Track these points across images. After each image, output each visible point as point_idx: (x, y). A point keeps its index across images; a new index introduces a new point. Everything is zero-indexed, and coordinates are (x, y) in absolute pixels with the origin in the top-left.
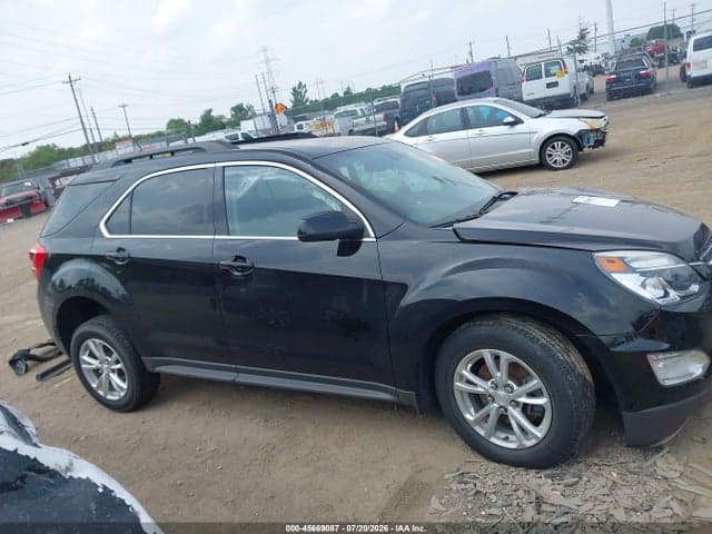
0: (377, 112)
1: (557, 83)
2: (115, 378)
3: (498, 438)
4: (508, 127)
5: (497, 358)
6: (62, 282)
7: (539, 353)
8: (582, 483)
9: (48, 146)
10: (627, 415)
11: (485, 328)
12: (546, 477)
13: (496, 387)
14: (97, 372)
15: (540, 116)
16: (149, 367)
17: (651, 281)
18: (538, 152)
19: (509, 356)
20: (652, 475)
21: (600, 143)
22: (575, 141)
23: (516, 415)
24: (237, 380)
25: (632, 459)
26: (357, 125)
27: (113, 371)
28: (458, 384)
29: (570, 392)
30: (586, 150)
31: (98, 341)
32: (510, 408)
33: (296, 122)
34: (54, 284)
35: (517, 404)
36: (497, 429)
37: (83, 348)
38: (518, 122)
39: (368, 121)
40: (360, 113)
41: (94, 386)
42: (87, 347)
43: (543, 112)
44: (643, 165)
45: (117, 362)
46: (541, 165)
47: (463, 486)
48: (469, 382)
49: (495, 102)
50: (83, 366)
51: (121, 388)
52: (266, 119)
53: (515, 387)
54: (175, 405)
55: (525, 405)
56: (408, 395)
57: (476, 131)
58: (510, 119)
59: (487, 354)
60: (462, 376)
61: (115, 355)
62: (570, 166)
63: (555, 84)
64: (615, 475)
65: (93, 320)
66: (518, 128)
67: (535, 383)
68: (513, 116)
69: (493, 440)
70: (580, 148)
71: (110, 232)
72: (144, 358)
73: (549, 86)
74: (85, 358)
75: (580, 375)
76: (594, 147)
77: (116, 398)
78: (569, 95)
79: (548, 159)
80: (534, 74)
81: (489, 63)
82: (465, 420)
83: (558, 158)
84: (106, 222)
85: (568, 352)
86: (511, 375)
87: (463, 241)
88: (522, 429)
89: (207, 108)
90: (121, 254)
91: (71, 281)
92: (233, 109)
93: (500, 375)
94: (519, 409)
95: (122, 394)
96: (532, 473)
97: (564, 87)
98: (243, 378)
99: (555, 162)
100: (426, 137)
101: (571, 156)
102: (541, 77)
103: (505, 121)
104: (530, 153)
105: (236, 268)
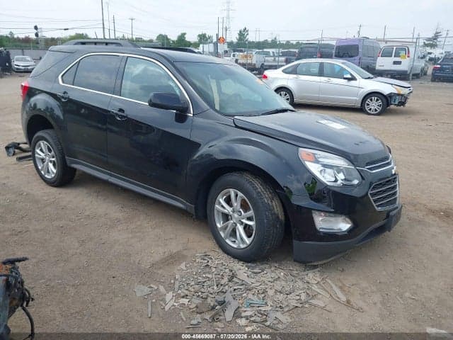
0: (283, 56)
1: (401, 62)
2: (51, 165)
3: (230, 240)
4: (346, 81)
5: (237, 195)
6: (35, 105)
7: (255, 196)
8: (262, 273)
9: (83, 34)
10: (295, 243)
11: (234, 177)
12: (246, 266)
13: (234, 211)
14: (43, 160)
15: (369, 78)
16: (68, 162)
17: (328, 170)
18: (361, 101)
19: (242, 195)
20: (302, 279)
21: (402, 103)
22: (386, 100)
23: (240, 229)
24: (110, 180)
25: (296, 269)
26: (268, 61)
27: (51, 162)
28: (217, 206)
29: (266, 221)
30: (392, 107)
31: (45, 142)
32: (238, 225)
33: (234, 52)
34: (31, 105)
35: (242, 223)
36: (231, 235)
37: (38, 144)
38: (353, 79)
39: (274, 60)
40: (271, 54)
41: (40, 168)
42: (40, 146)
43: (372, 76)
44: (423, 124)
45: (53, 157)
46: (361, 109)
47: (202, 261)
48: (222, 206)
49: (343, 63)
50: (36, 155)
51: (53, 173)
52: (212, 45)
53: (243, 212)
54: (81, 189)
55: (246, 225)
56: (190, 207)
57: (326, 79)
58: (349, 76)
59: (232, 192)
60: (220, 203)
61: (53, 152)
62: (379, 114)
63: (399, 63)
64: (282, 274)
65: (46, 131)
66: (353, 83)
67: (251, 213)
68: (351, 74)
69: (227, 241)
70: (388, 104)
71: (63, 82)
72: (66, 157)
73: (395, 63)
74: (38, 151)
75: (275, 214)
76: (398, 105)
77: (49, 177)
78: (406, 71)
79: (366, 106)
80: (387, 54)
81: (360, 40)
82: (217, 227)
83: (372, 108)
84: (62, 76)
85: (272, 199)
86: (242, 206)
87: (236, 126)
88: (242, 239)
89: (184, 32)
90: (66, 96)
91: (41, 106)
92: (199, 36)
93: (236, 204)
94: (243, 226)
95: (53, 176)
96: (241, 263)
97: (405, 66)
98: (113, 180)
99: (370, 109)
100: (295, 76)
101: (380, 108)
102: (391, 56)
103: (345, 76)
104: (356, 100)
105: (119, 116)
